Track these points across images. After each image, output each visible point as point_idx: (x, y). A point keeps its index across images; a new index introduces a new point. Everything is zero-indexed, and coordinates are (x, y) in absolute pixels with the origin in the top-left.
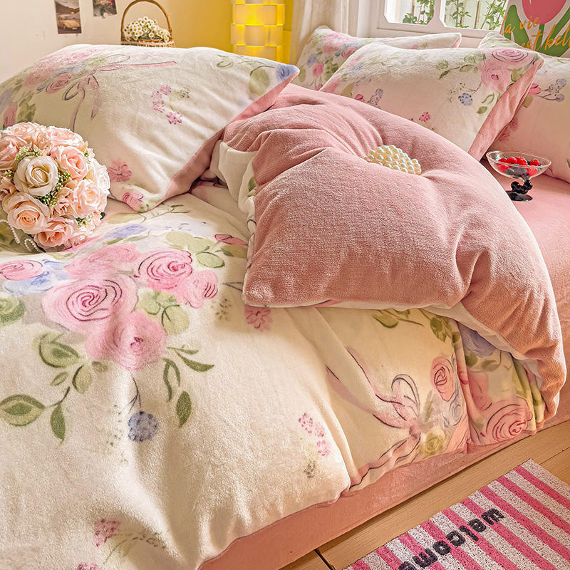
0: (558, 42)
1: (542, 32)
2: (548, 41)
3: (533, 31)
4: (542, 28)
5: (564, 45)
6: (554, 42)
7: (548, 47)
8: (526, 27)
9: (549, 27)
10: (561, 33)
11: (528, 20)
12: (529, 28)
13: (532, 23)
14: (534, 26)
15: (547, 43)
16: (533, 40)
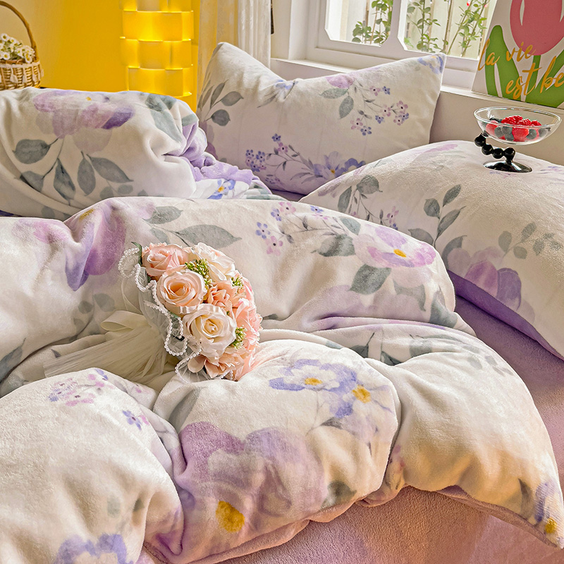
0: (559, 82)
1: (537, 66)
2: (545, 80)
3: (524, 64)
4: (537, 61)
6: (554, 81)
8: (515, 58)
9: (547, 59)
10: (563, 70)
11: (518, 49)
12: (519, 59)
13: (523, 53)
14: (526, 58)
15: (544, 82)
16: (525, 77)
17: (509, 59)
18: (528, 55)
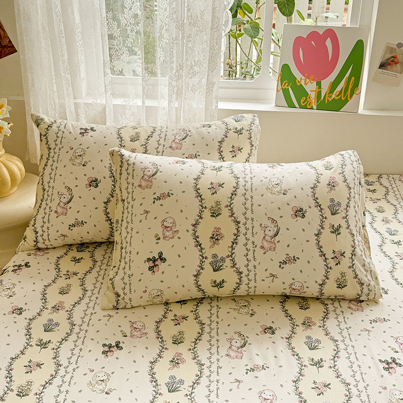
0: (337, 96)
1: (320, 87)
2: (327, 95)
3: (310, 87)
4: (319, 84)
5: (343, 99)
6: (334, 96)
7: (328, 100)
8: (303, 83)
9: (326, 84)
10: (339, 89)
11: (303, 78)
12: (306, 84)
13: (308, 80)
14: (311, 83)
16: (313, 95)
17: (298, 84)
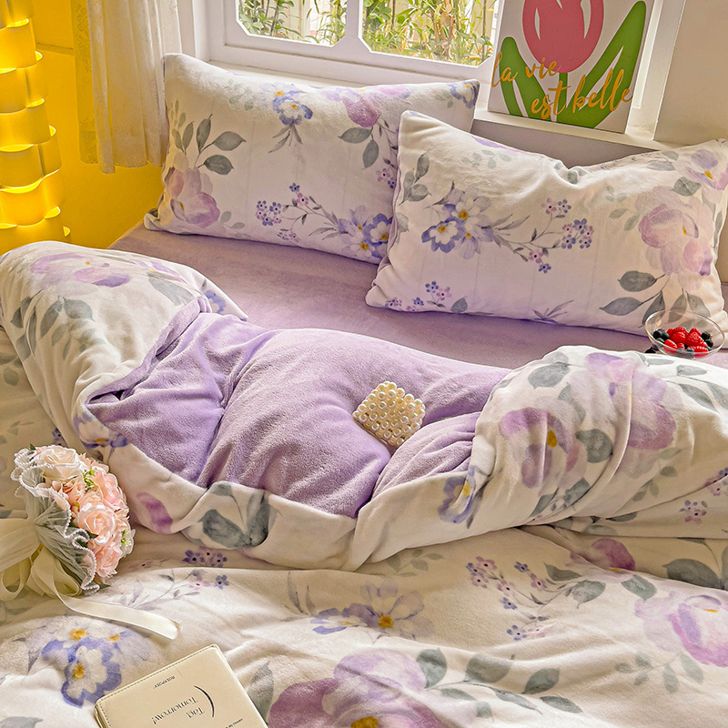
0: (593, 101)
1: (565, 84)
2: (576, 99)
3: (549, 82)
4: (564, 79)
5: (602, 107)
6: (587, 102)
7: (577, 108)
8: (536, 74)
9: (575, 78)
10: (596, 89)
11: (538, 65)
12: (542, 77)
13: (545, 69)
14: (551, 75)
15: (575, 102)
16: (552, 96)
17: (529, 75)
18: (553, 72)
